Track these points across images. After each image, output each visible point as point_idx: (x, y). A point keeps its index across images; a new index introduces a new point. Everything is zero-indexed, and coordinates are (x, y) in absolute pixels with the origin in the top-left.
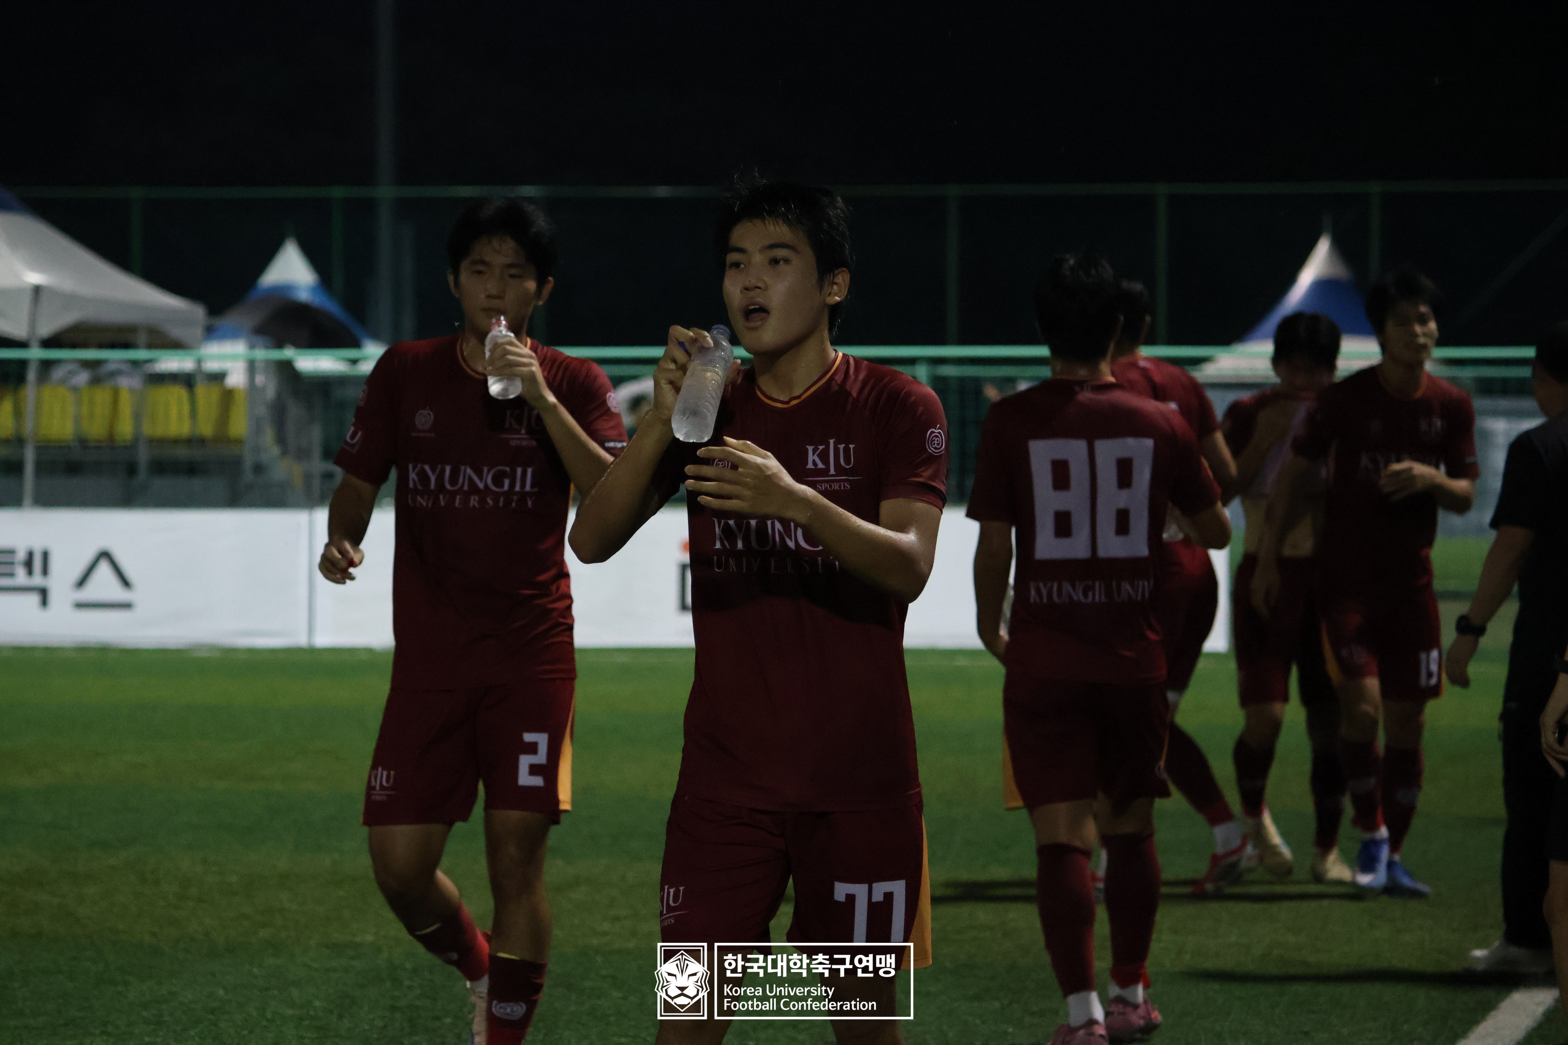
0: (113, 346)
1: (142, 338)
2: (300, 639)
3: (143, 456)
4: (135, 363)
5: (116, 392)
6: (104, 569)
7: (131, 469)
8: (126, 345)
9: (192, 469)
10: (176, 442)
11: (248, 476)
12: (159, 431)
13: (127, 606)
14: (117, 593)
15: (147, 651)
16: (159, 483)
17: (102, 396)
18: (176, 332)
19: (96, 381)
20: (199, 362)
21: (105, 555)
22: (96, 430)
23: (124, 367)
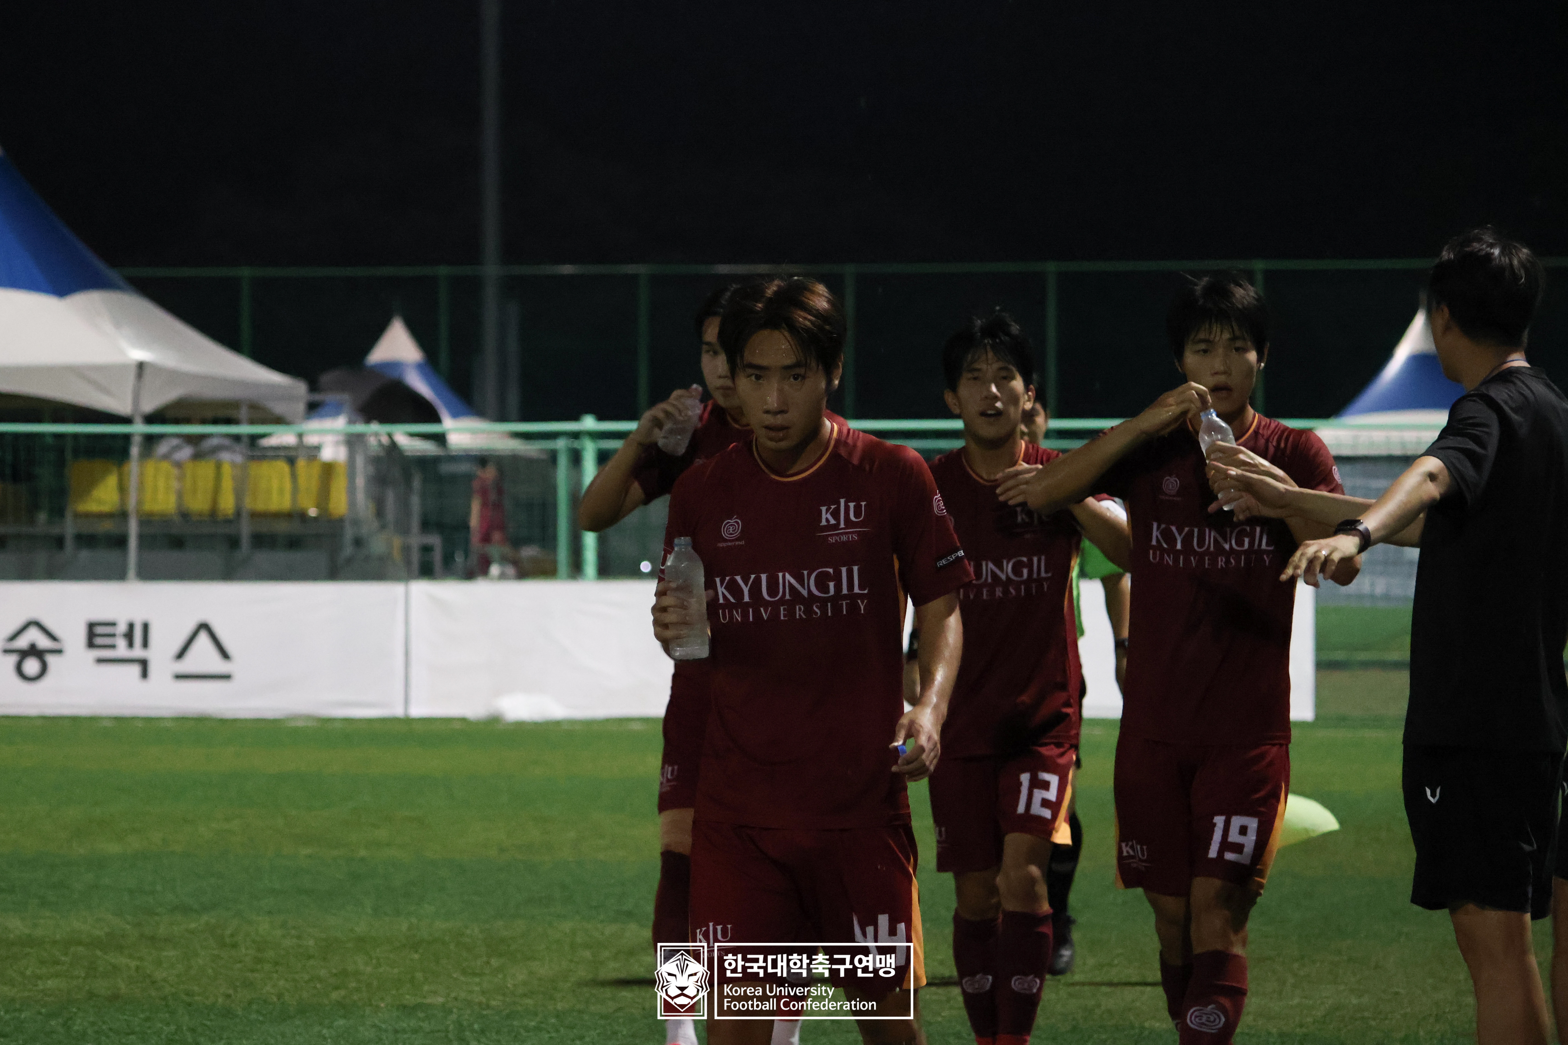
0: (216, 421)
1: (244, 413)
2: (398, 711)
3: (245, 530)
4: (237, 438)
5: (219, 466)
6: (203, 640)
7: (233, 542)
8: (229, 421)
9: (294, 543)
10: (277, 516)
11: (348, 550)
12: (260, 506)
13: (226, 677)
14: (217, 665)
15: (246, 721)
16: (263, 558)
17: (206, 469)
18: (279, 408)
19: (197, 456)
20: (300, 436)
21: (204, 626)
22: (199, 504)
23: (226, 442)
